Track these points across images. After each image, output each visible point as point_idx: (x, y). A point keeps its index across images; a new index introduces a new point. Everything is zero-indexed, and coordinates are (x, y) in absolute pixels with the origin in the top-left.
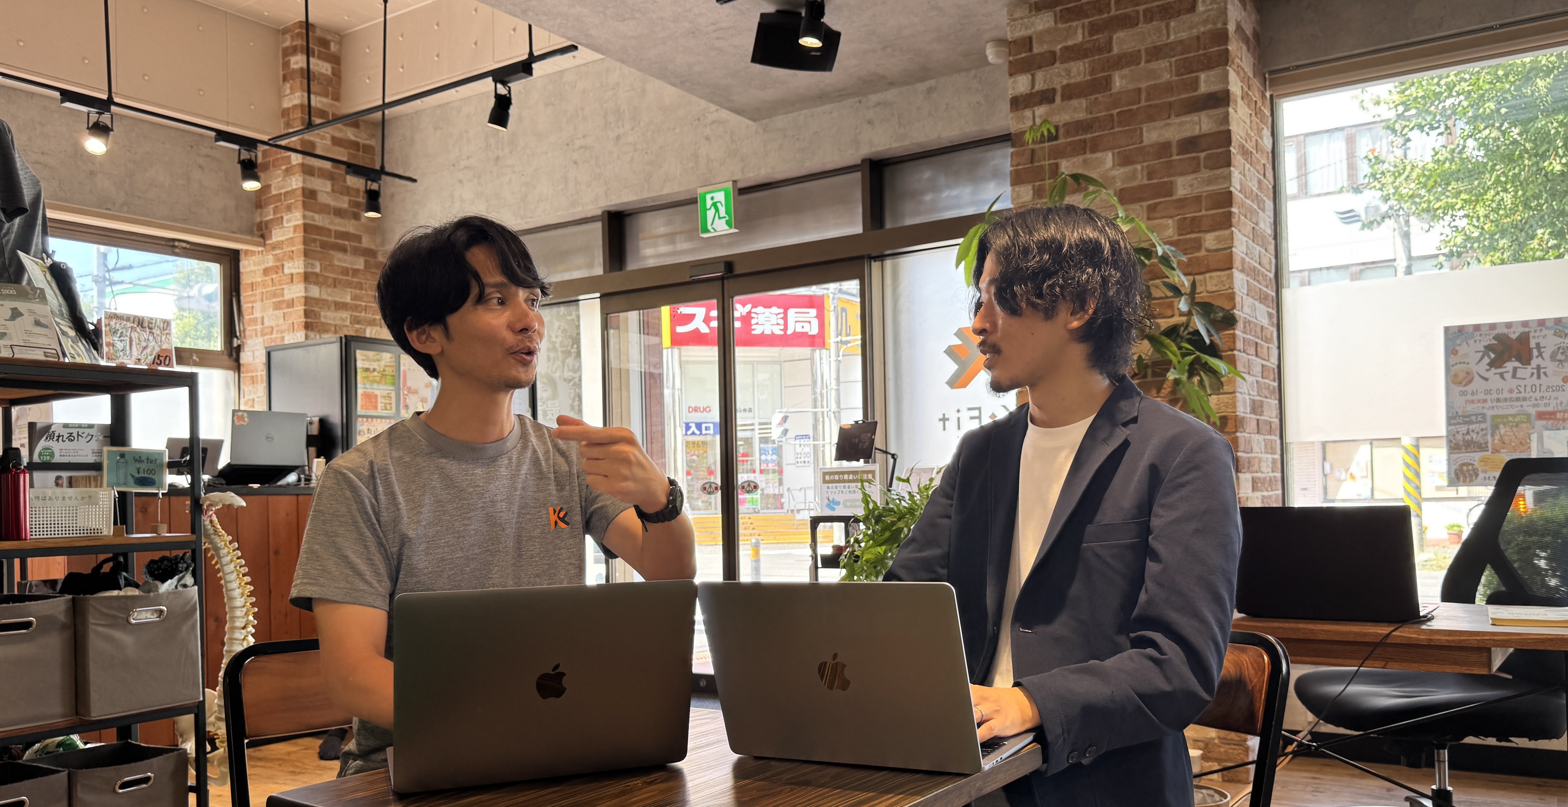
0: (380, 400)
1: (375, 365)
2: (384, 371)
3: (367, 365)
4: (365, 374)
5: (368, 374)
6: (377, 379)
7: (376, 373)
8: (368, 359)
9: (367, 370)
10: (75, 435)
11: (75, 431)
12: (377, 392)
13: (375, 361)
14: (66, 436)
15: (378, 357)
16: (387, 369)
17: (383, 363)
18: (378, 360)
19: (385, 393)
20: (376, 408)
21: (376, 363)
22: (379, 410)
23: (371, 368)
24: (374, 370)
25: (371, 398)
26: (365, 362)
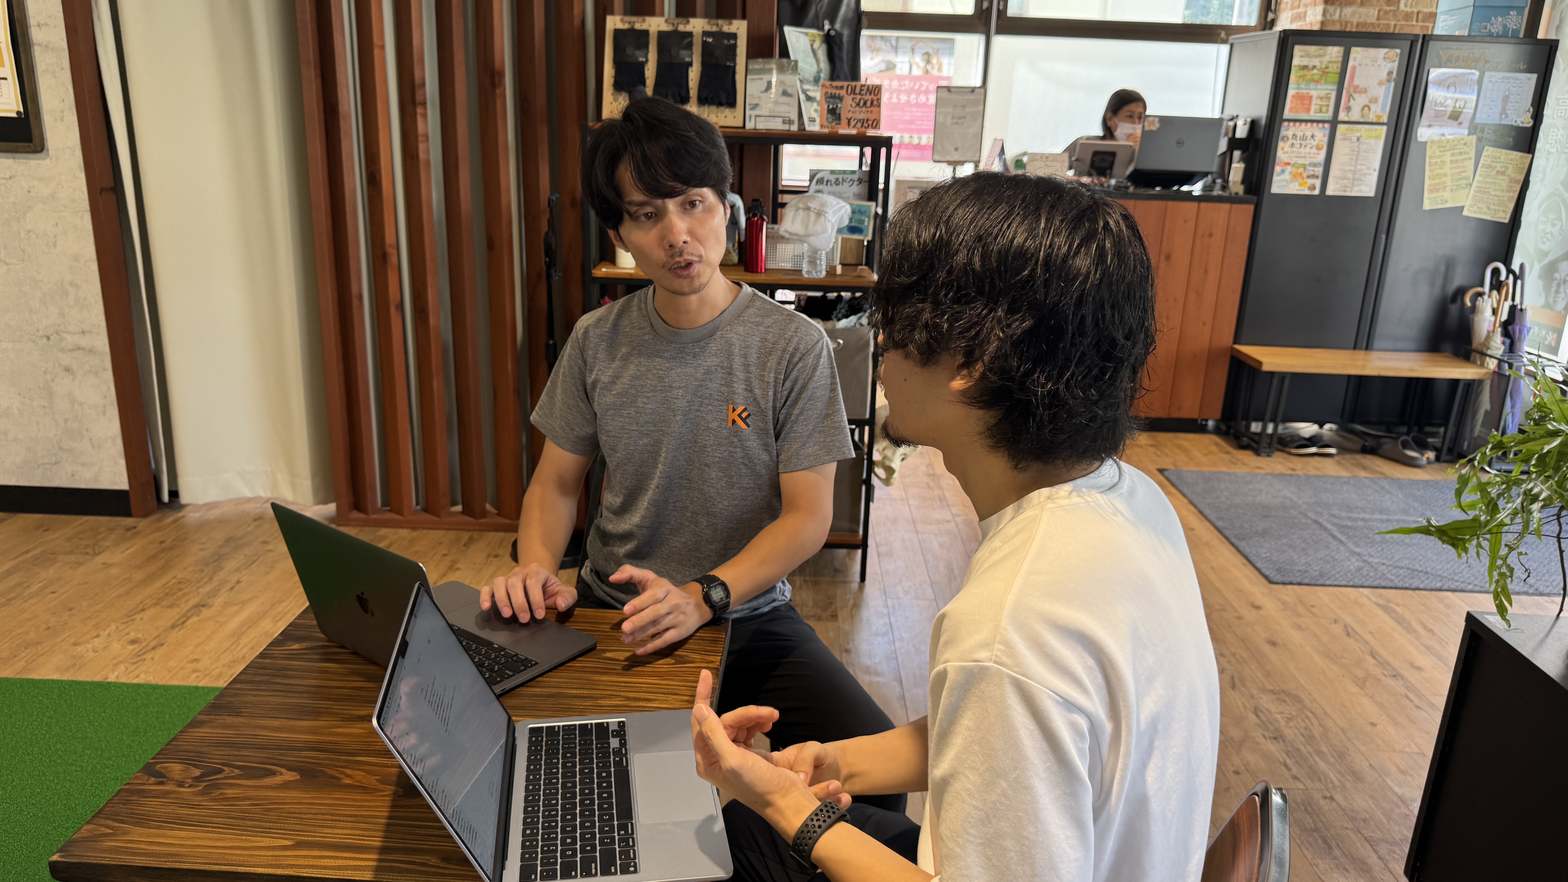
0: (1314, 101)
1: (1316, 62)
2: (1327, 67)
3: (1305, 61)
4: (1301, 73)
5: (1305, 72)
6: (1316, 78)
7: (1315, 71)
8: (1308, 55)
9: (1305, 67)
10: (841, 180)
11: (840, 177)
12: (1314, 93)
13: (1316, 57)
14: (833, 181)
15: (1321, 52)
16: (1330, 65)
17: (1326, 59)
18: (1321, 56)
19: (1323, 93)
20: (1308, 110)
21: (1318, 60)
22: (1312, 112)
23: (1311, 65)
24: (1314, 67)
25: (1304, 100)
26: (1303, 59)
